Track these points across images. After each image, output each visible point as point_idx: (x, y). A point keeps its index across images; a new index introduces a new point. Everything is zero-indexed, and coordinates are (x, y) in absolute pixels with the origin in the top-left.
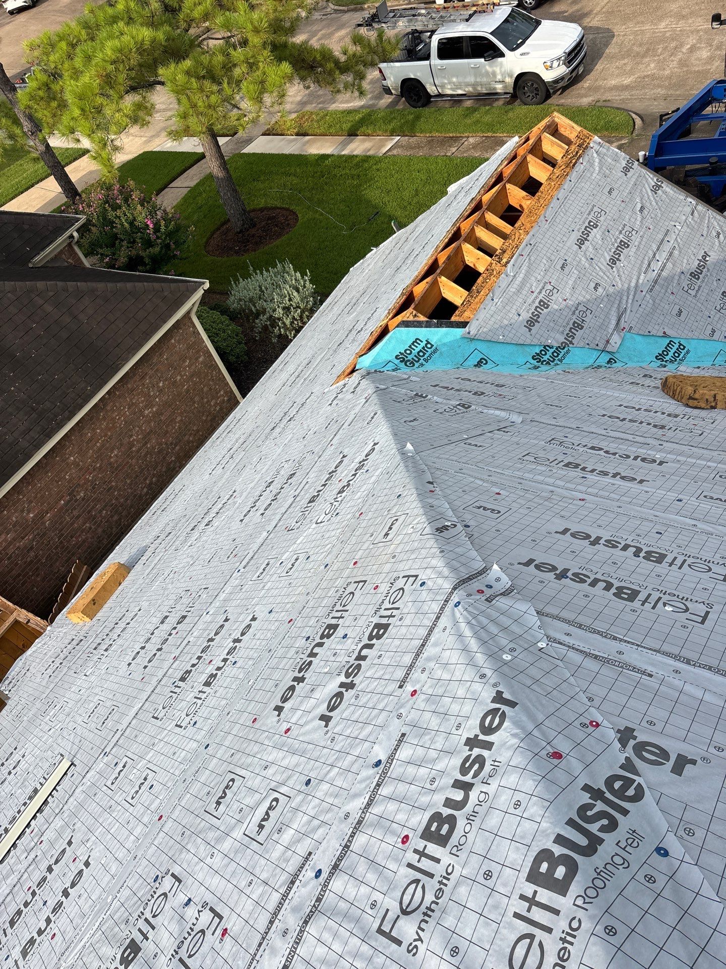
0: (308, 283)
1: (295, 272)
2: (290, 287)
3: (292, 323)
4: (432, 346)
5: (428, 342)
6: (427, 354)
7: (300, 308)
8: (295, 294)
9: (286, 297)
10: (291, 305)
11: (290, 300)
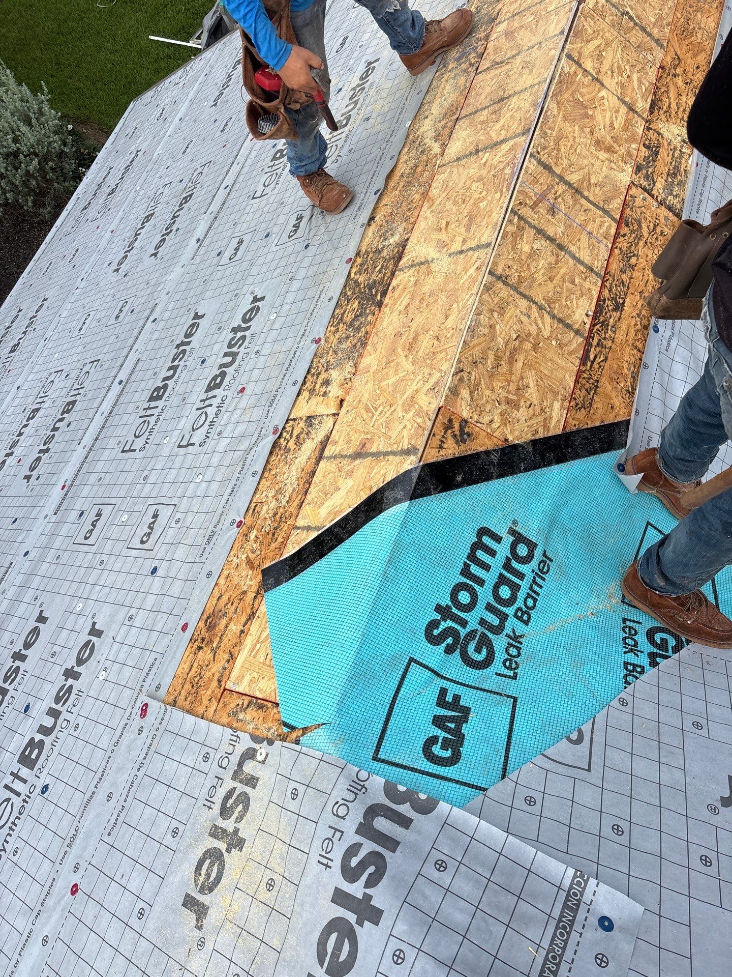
0: (46, 108)
1: (20, 84)
2: (13, 114)
3: (25, 183)
4: (532, 546)
5: (519, 538)
6: (525, 585)
7: (36, 155)
8: (25, 129)
9: (6, 134)
10: (19, 149)
11: (16, 140)
